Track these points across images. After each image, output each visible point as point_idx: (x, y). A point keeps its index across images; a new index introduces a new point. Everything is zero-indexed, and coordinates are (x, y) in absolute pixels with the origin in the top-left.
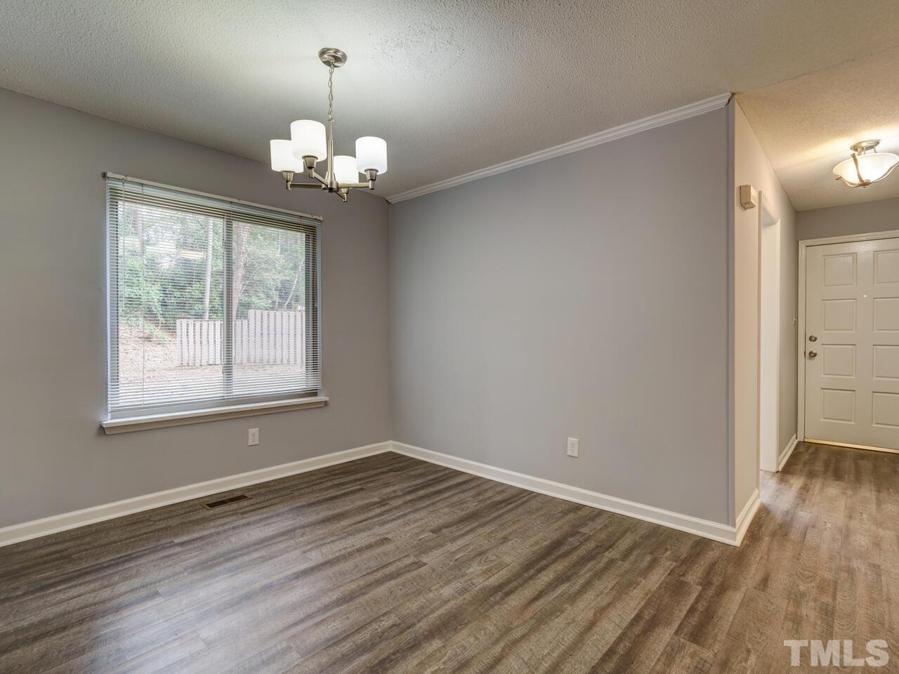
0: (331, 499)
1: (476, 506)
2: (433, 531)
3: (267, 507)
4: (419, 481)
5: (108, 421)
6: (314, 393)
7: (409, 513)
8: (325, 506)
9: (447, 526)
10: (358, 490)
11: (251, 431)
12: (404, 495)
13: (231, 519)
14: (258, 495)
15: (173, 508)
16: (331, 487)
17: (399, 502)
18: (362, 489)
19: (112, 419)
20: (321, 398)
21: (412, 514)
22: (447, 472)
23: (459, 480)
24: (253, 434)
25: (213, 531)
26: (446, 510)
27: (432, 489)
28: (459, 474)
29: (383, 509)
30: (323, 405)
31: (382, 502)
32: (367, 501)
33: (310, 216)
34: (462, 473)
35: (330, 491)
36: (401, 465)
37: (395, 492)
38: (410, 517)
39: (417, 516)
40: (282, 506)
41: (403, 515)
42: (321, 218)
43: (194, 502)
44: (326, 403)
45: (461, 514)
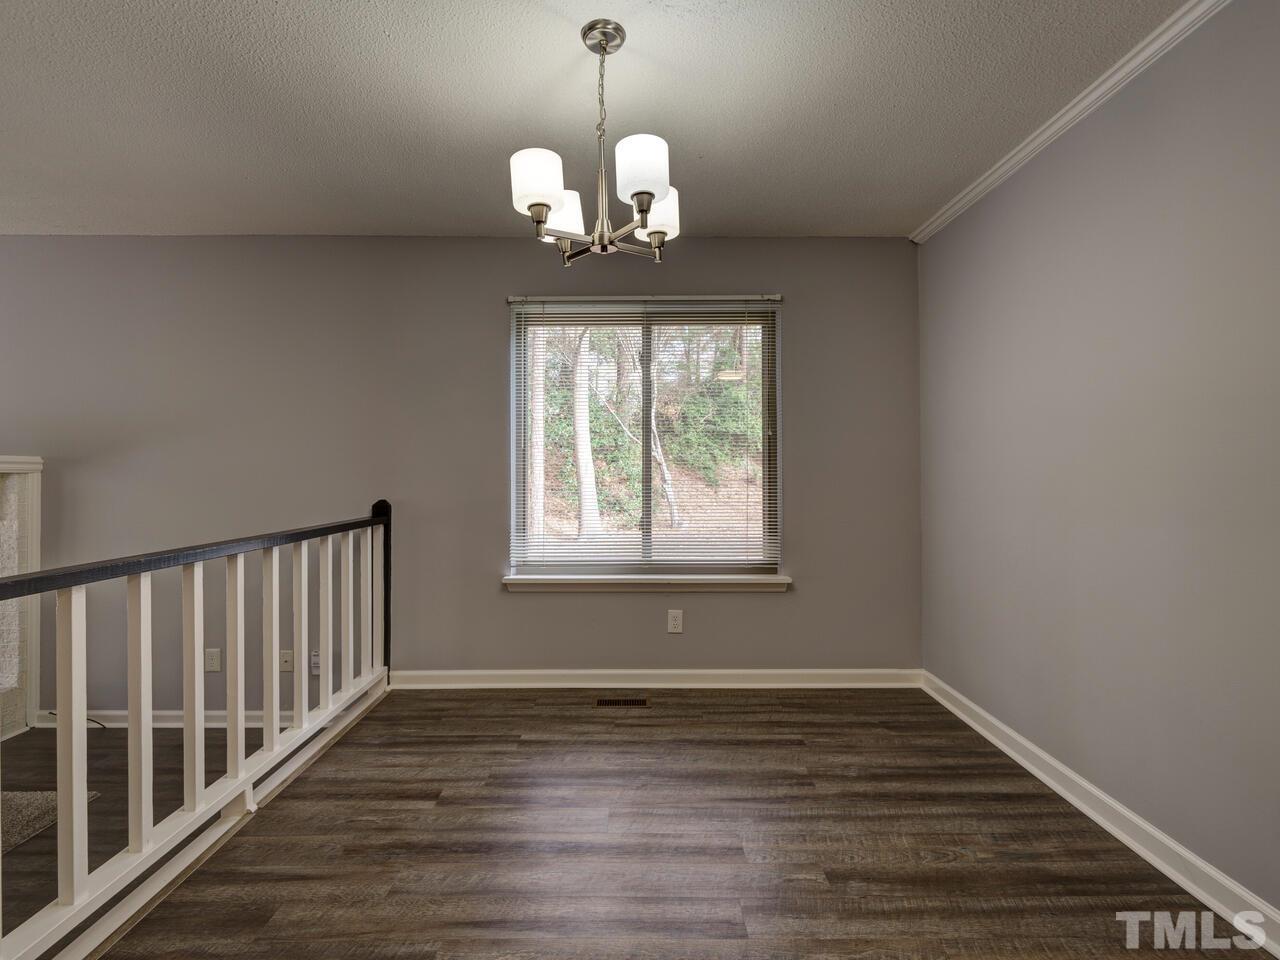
0: (738, 743)
1: (983, 861)
2: (831, 876)
3: (647, 726)
4: (912, 762)
5: (512, 576)
6: (770, 569)
7: (826, 817)
8: (717, 752)
9: (867, 877)
10: (792, 743)
11: (672, 612)
12: (858, 778)
13: (600, 728)
14: (664, 705)
15: (566, 694)
16: (761, 724)
17: (834, 788)
18: (800, 743)
19: (517, 574)
20: (782, 578)
21: (830, 822)
22: (993, 761)
23: (1002, 787)
24: (675, 618)
25: (565, 737)
26: (905, 842)
27: (921, 787)
28: (1015, 775)
29: (796, 791)
30: (784, 589)
31: (802, 780)
32: (784, 767)
33: (759, 297)
34: (1025, 774)
35: (754, 730)
36: (914, 719)
37: (846, 766)
38: (823, 827)
39: (838, 829)
40: (669, 731)
41: (812, 818)
42: (778, 297)
43: (591, 693)
44: (790, 587)
45: (928, 864)
